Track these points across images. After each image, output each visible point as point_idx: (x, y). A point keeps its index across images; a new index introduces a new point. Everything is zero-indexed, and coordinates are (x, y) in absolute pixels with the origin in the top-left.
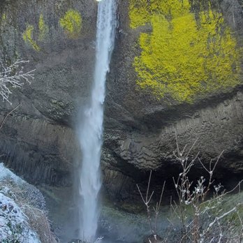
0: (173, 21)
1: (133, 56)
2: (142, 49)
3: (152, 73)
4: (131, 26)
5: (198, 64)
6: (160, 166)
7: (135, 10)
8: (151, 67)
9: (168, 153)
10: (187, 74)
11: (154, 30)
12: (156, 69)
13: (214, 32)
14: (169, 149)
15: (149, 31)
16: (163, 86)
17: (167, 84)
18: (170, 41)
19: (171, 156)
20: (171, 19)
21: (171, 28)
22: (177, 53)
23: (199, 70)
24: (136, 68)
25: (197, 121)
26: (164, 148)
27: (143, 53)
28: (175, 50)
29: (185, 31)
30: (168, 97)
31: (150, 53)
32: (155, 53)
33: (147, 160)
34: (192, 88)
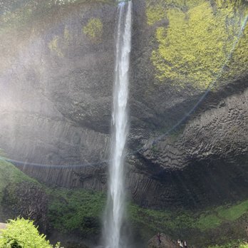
0: (189, 11)
1: (151, 51)
2: (160, 43)
3: (170, 65)
4: (148, 23)
5: (218, 49)
6: (187, 165)
7: (151, 7)
8: (169, 58)
9: (194, 148)
10: (207, 61)
11: (170, 22)
12: (174, 59)
13: (232, 15)
14: (194, 144)
15: (166, 24)
16: (182, 77)
17: (186, 74)
18: (187, 31)
19: (197, 152)
20: (187, 10)
21: (187, 18)
22: (195, 41)
23: (220, 54)
24: (154, 62)
25: (223, 110)
26: (189, 143)
27: (160, 46)
28: (192, 38)
29: (201, 18)
30: (189, 87)
31: (168, 45)
32: (172, 44)
33: (172, 159)
34: (214, 74)
